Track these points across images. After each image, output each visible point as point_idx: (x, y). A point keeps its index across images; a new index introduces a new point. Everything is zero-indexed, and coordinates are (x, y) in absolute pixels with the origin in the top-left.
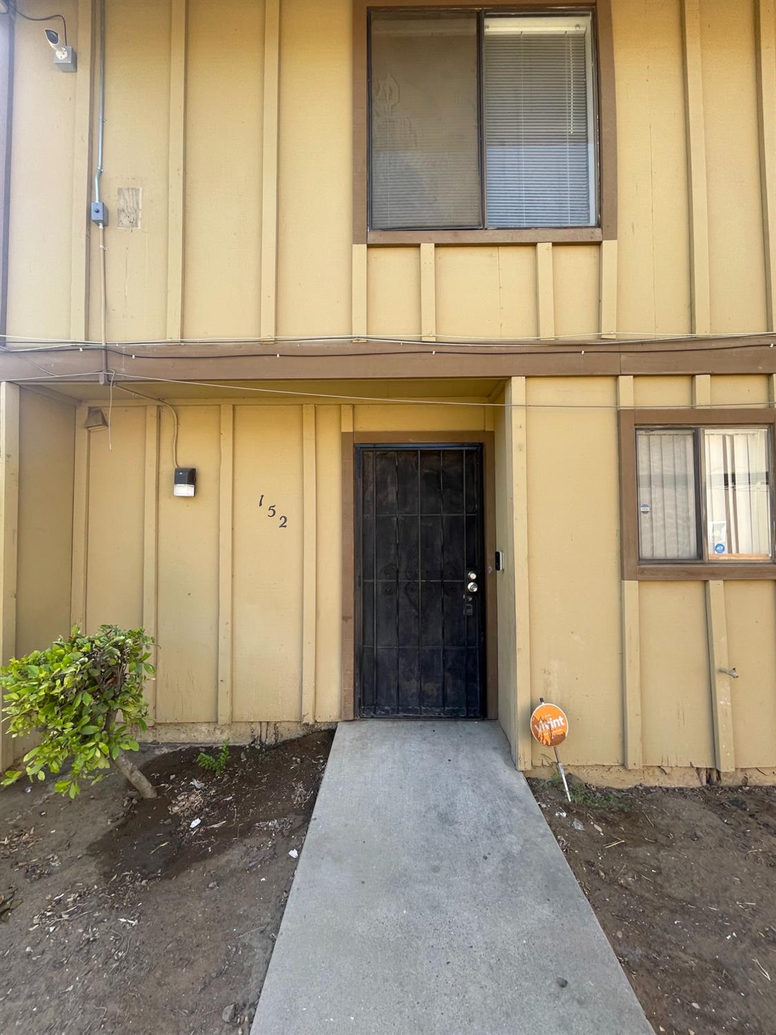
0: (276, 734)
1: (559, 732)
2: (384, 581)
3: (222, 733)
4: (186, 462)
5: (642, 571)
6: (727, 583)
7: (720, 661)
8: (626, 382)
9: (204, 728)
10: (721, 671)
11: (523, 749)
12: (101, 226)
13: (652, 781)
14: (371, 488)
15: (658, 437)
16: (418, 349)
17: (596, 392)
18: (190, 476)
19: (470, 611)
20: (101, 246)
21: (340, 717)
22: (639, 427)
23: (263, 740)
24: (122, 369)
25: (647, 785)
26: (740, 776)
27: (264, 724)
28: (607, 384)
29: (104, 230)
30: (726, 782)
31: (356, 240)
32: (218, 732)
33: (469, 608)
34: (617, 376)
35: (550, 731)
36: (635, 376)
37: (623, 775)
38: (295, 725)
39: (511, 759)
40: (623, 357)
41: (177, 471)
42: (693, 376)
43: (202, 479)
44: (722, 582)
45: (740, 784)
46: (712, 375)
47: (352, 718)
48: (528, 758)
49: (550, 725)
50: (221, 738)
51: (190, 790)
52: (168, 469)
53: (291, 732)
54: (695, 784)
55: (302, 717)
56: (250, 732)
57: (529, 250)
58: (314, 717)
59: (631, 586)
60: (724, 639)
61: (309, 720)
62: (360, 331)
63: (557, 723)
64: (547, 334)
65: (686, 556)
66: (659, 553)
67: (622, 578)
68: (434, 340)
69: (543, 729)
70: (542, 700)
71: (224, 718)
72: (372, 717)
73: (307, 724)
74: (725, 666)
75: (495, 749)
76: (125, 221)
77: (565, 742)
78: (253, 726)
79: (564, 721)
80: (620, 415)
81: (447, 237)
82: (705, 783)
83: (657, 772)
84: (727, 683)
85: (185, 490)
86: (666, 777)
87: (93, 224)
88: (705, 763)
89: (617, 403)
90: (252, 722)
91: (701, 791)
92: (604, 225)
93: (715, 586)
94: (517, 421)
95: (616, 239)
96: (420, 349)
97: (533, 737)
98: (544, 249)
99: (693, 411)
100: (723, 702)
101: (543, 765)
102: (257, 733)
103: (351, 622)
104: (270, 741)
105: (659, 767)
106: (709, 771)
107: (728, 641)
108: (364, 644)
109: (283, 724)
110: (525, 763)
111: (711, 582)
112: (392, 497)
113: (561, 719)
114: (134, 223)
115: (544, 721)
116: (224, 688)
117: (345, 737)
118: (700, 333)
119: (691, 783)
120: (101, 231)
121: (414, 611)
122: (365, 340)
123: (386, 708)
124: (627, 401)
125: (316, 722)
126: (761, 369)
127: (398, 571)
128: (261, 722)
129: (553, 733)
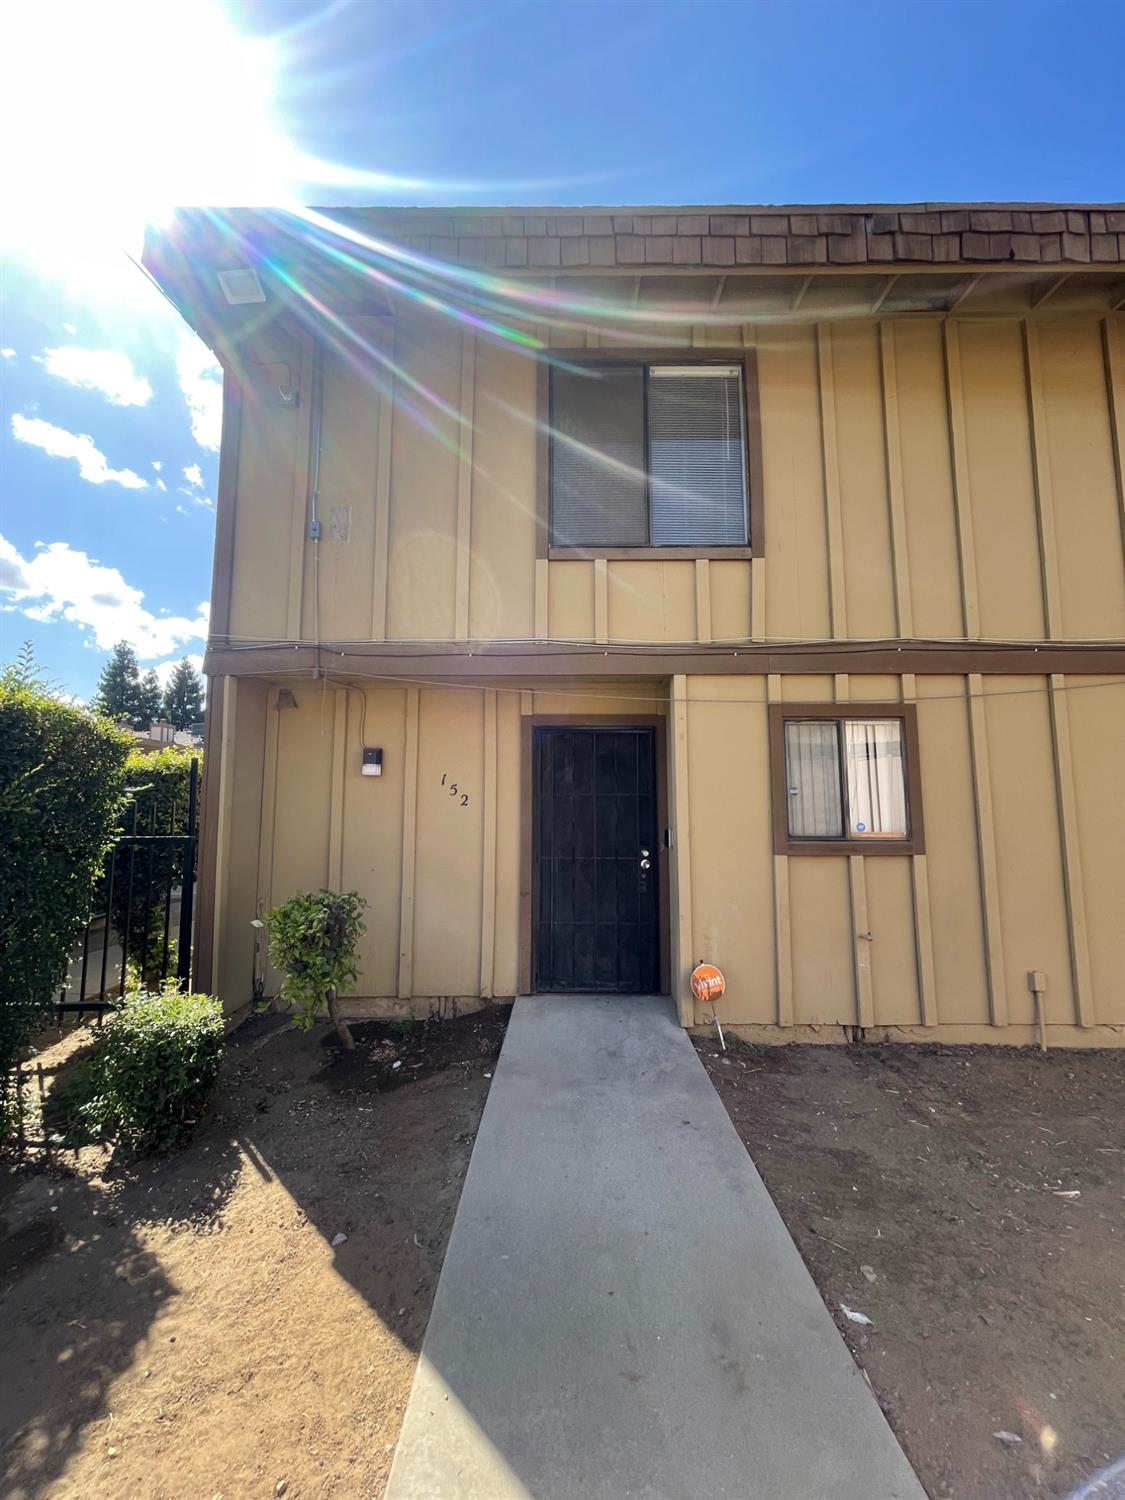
0: (455, 1009)
1: (717, 990)
2: (561, 857)
3: (401, 1008)
4: (373, 742)
5: (791, 847)
6: (868, 859)
7: (861, 928)
8: (774, 679)
9: (384, 1003)
10: (861, 937)
11: (686, 1007)
12: (316, 541)
13: (806, 1038)
14: (549, 768)
15: (807, 727)
16: (591, 651)
17: (748, 688)
18: (376, 756)
19: (644, 888)
20: (316, 558)
21: (518, 992)
22: (786, 719)
23: (442, 1014)
24: (333, 665)
25: (799, 1042)
26: (882, 1033)
27: (443, 999)
28: (758, 681)
29: (318, 545)
30: (870, 1038)
31: (539, 556)
32: (397, 1007)
33: (642, 885)
34: (767, 675)
35: (708, 988)
36: (782, 674)
37: (777, 1032)
38: (472, 1000)
39: (676, 1019)
40: (771, 658)
41: (366, 751)
42: (834, 674)
43: (387, 758)
44: (862, 857)
45: (882, 1040)
46: (849, 674)
47: (529, 992)
48: (691, 1016)
49: (708, 984)
50: (402, 1012)
51: (384, 1046)
52: (355, 749)
53: (469, 1007)
54: (842, 1041)
55: (480, 991)
56: (428, 1007)
57: (690, 564)
58: (492, 991)
59: (781, 861)
60: (864, 908)
61: (487, 994)
62: (542, 635)
63: (716, 982)
64: (705, 639)
65: (831, 834)
66: (810, 831)
67: (774, 854)
68: (606, 642)
69: (702, 987)
70: (702, 962)
71: (404, 992)
72: (549, 992)
73: (485, 998)
74: (865, 933)
75: (664, 1014)
76: (337, 535)
77: (721, 998)
78: (432, 1001)
79: (721, 980)
80: (771, 708)
81: (618, 553)
82: (851, 1041)
83: (808, 1029)
84: (867, 948)
85: (371, 769)
86: (814, 1033)
87: (309, 540)
88: (849, 1021)
89: (767, 698)
90: (431, 997)
91: (846, 1047)
92: (753, 544)
93: (857, 860)
94: (679, 713)
95: (763, 556)
96: (594, 651)
97: (695, 997)
98: (702, 564)
99: (833, 705)
100: (863, 965)
101: (705, 1024)
102: (435, 1009)
103: (529, 897)
104: (449, 1015)
105: (810, 1025)
106: (856, 1027)
107: (868, 911)
108: (541, 919)
109: (462, 999)
110: (687, 1021)
111: (852, 857)
112: (569, 776)
113: (718, 978)
114: (344, 537)
115: (703, 979)
116: (405, 962)
117: (522, 1006)
118: (838, 638)
119: (838, 1041)
120: (316, 547)
121: (589, 887)
122: (546, 642)
123: (563, 982)
124: (775, 697)
125: (494, 997)
126: (891, 670)
127: (574, 849)
128: (439, 997)
129: (711, 990)
